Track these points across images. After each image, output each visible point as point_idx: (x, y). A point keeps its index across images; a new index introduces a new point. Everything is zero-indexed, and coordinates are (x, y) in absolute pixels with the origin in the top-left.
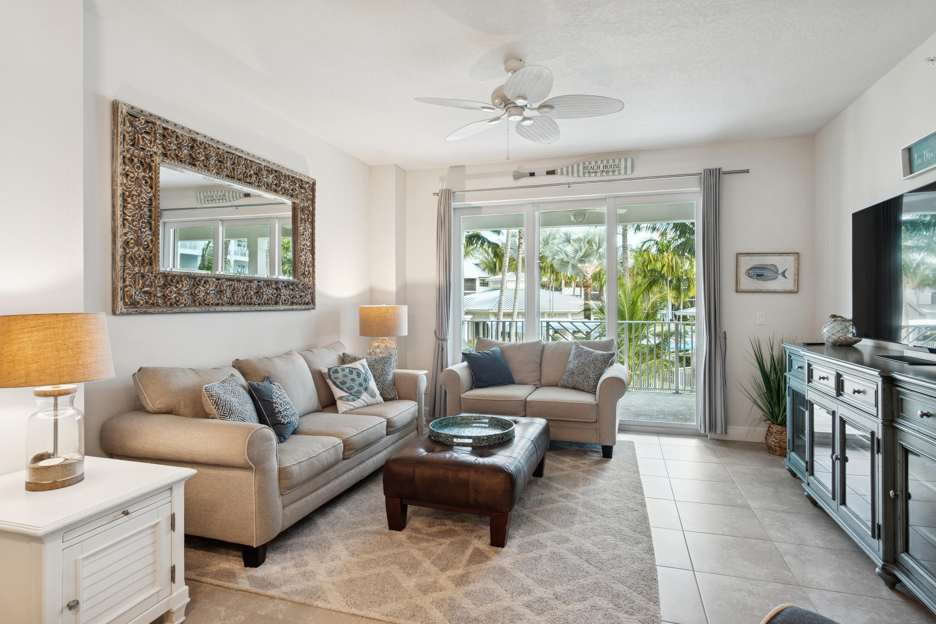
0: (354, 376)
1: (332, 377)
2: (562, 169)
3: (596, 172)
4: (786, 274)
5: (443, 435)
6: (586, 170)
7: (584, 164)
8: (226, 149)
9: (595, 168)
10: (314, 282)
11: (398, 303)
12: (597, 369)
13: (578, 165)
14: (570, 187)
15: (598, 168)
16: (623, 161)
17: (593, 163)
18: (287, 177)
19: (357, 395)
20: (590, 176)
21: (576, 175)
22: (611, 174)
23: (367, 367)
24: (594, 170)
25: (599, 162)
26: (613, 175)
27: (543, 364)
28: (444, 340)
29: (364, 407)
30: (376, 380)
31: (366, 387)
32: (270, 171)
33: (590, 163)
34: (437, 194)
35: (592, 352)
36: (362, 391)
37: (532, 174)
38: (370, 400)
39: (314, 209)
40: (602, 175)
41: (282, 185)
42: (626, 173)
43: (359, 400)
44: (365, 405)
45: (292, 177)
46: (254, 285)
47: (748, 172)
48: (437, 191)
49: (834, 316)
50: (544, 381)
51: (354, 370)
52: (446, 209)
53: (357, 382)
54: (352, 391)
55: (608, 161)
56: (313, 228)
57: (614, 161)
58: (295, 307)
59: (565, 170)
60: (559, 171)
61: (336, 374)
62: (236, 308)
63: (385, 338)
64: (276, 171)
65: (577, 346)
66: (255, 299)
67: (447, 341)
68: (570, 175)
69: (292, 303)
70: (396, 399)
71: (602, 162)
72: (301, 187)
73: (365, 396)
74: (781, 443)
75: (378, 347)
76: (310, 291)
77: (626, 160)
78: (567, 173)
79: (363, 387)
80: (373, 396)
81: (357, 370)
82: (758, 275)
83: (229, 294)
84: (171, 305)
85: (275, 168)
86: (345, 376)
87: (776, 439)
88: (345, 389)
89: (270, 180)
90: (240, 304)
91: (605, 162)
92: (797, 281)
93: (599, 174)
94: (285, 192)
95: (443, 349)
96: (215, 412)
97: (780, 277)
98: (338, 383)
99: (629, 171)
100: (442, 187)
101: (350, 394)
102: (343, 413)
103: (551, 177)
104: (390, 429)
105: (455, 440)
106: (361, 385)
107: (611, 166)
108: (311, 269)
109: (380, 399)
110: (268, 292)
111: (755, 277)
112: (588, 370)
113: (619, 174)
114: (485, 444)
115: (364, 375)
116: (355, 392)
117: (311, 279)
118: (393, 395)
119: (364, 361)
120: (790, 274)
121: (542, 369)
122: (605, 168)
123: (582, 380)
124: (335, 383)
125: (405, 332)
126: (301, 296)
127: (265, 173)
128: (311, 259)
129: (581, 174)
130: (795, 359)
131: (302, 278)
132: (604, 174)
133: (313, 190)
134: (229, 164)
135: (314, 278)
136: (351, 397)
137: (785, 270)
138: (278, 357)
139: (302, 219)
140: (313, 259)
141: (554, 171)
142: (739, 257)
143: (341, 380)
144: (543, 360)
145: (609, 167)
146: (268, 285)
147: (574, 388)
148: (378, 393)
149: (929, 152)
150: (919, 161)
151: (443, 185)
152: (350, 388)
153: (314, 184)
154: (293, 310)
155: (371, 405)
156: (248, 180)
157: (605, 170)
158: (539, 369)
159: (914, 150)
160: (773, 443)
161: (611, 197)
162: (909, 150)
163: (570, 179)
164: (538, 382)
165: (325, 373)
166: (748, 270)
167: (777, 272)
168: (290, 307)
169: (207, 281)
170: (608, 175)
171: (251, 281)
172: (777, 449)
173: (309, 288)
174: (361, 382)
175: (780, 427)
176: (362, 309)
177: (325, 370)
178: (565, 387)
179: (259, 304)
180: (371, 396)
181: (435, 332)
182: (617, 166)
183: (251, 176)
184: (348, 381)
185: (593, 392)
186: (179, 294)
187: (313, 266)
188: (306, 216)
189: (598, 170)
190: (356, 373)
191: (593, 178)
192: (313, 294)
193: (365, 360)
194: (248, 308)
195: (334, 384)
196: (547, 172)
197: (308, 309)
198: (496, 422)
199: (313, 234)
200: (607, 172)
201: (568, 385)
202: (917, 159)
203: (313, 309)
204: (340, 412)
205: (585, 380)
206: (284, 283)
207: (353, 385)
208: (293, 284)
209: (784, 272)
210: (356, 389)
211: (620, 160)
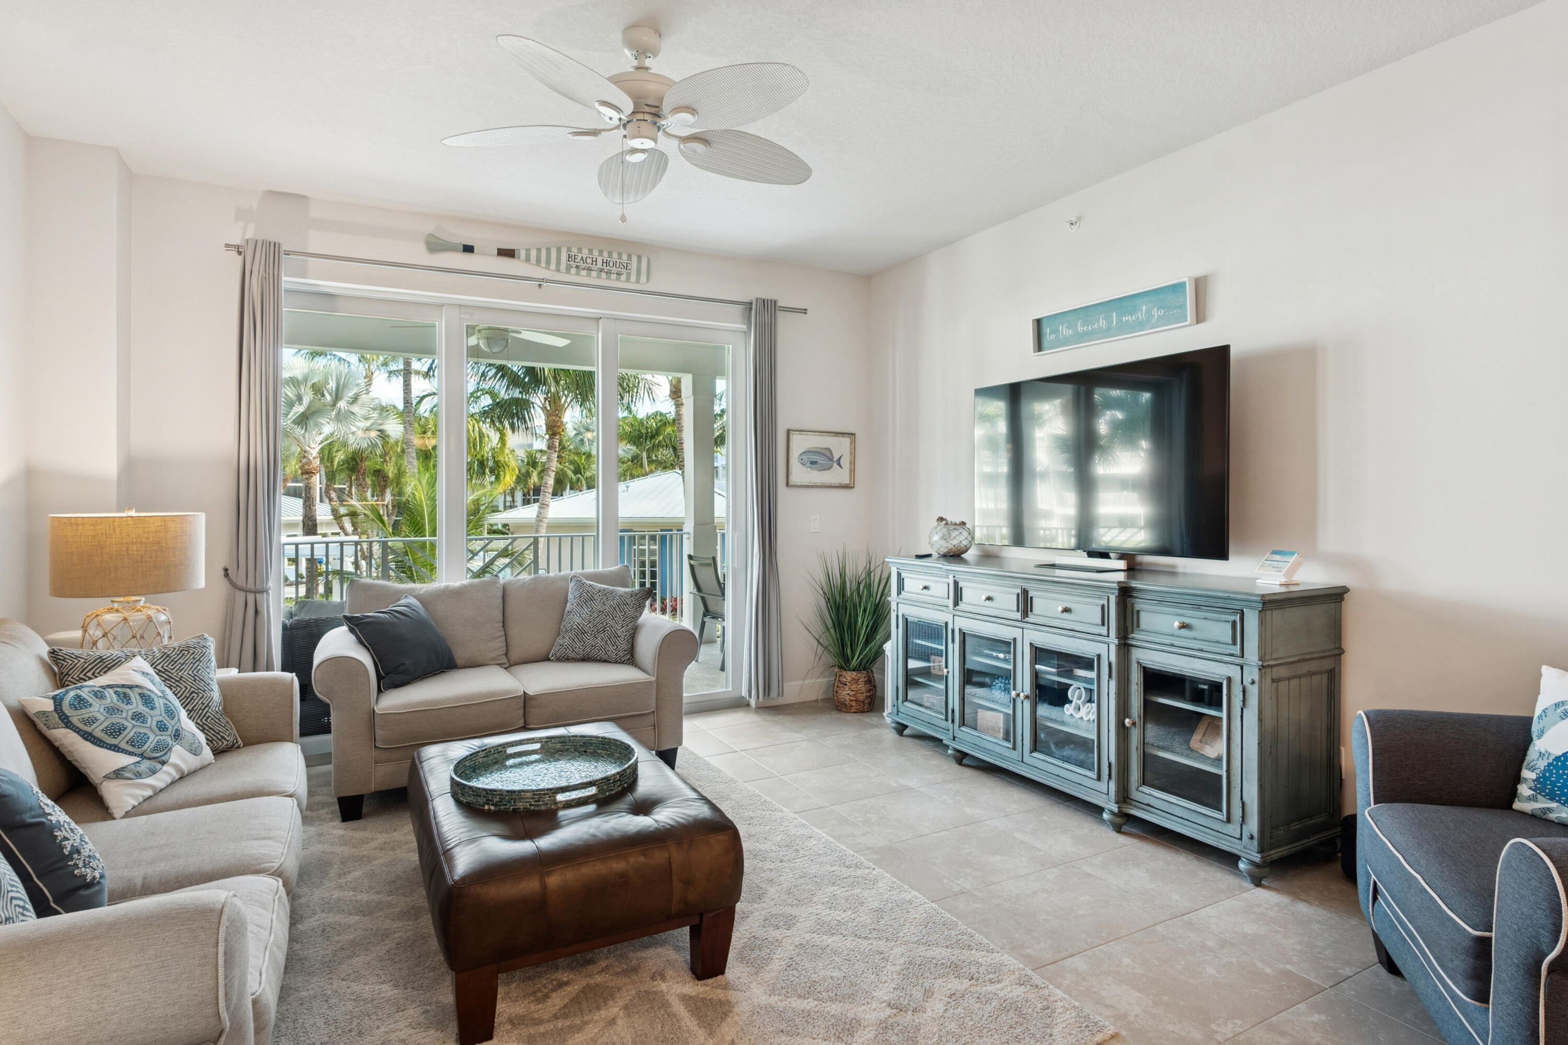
0: (137, 705)
1: (75, 720)
2: (528, 251)
3: (589, 269)
4: (842, 462)
5: (528, 794)
6: (572, 263)
7: (569, 249)
9: (589, 261)
12: (628, 620)
13: (559, 250)
14: (543, 289)
15: (594, 263)
16: (634, 259)
17: (585, 252)
19: (159, 757)
20: (578, 274)
21: (553, 267)
22: (614, 277)
23: (155, 677)
24: (586, 265)
25: (596, 253)
26: (618, 279)
27: (510, 622)
28: (262, 592)
29: (175, 784)
31: (177, 730)
33: (580, 250)
34: (236, 248)
35: (612, 592)
36: (170, 742)
37: (468, 249)
38: (187, 762)
40: (599, 277)
42: (638, 281)
43: (165, 768)
44: (180, 776)
47: (805, 313)
48: (237, 241)
49: (941, 519)
50: (515, 654)
51: (128, 691)
52: (264, 286)
53: (152, 722)
54: (145, 747)
55: (610, 254)
57: (620, 255)
59: (533, 253)
60: (523, 254)
61: (84, 711)
65: (580, 584)
67: (268, 594)
68: (543, 264)
70: (239, 747)
71: (601, 252)
73: (179, 757)
74: (858, 695)
77: (639, 258)
78: (538, 261)
79: (169, 733)
81: (138, 690)
82: (813, 463)
86: (111, 710)
87: (852, 691)
88: (123, 745)
91: (606, 254)
92: (852, 471)
93: (594, 274)
97: (835, 465)
98: (98, 733)
99: (643, 278)
100: (244, 234)
101: (142, 755)
102: (127, 815)
103: (505, 262)
105: (560, 797)
106: (162, 727)
107: (615, 264)
109: (207, 753)
111: (809, 465)
112: (612, 623)
113: (628, 280)
114: (616, 790)
115: (162, 701)
116: (155, 749)
118: (230, 739)
119: (139, 663)
120: (845, 462)
121: (510, 633)
122: (605, 264)
123: (604, 643)
124: (88, 737)
129: (563, 267)
130: (907, 577)
132: (603, 275)
136: (145, 765)
137: (841, 457)
141: (513, 251)
142: (791, 436)
143: (106, 724)
144: (508, 614)
145: (611, 264)
147: (586, 659)
149: (1067, 327)
150: (1053, 337)
152: (137, 743)
155: (188, 775)
157: (606, 269)
158: (503, 633)
159: (1044, 324)
160: (848, 697)
161: (608, 318)
162: (1038, 322)
163: (539, 272)
164: (504, 657)
165: (44, 713)
166: (801, 455)
167: (832, 460)
170: (609, 278)
172: (853, 703)
174: (161, 718)
175: (855, 673)
177: (38, 703)
178: (565, 659)
180: (191, 751)
181: (226, 575)
182: (625, 265)
184: (127, 724)
185: (630, 658)
189: (594, 267)
190: (138, 697)
191: (583, 278)
193: (138, 658)
195: (86, 739)
196: (498, 250)
198: (559, 745)
200: (609, 273)
201: (573, 655)
202: (1050, 334)
204: (118, 813)
205: (609, 642)
207: (142, 731)
209: (839, 459)
210: (153, 739)
211: (629, 256)
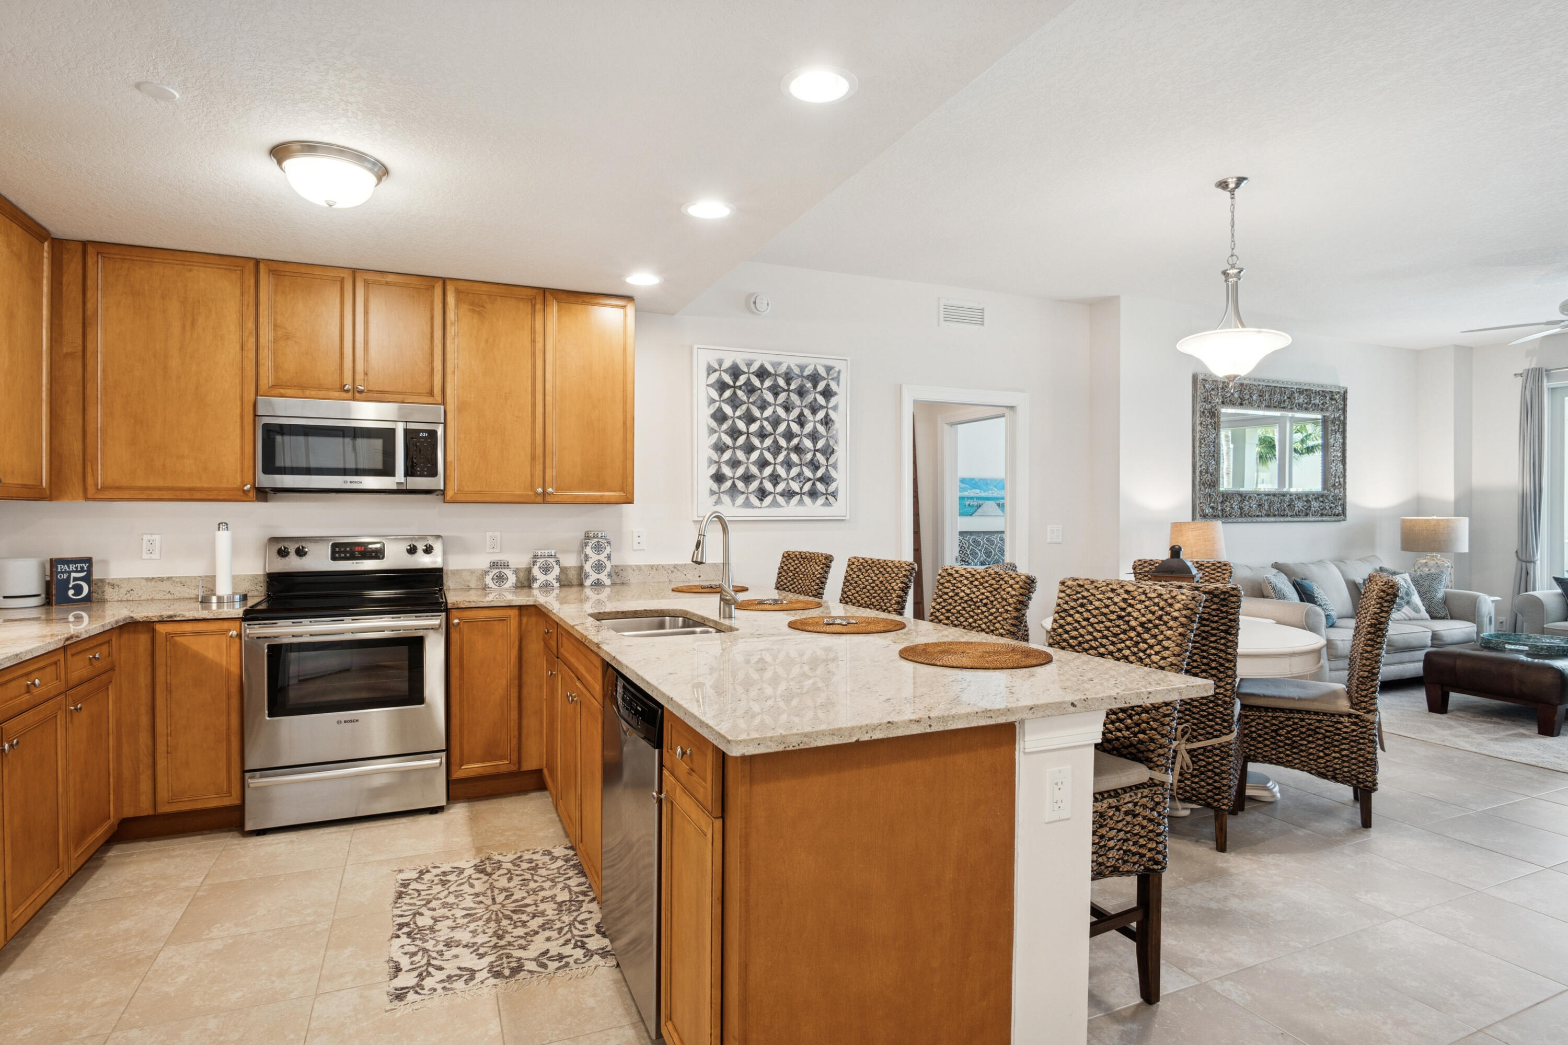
5: (1494, 642)
8: (1265, 384)
10: (1345, 493)
11: (1457, 514)
18: (1317, 393)
23: (1410, 582)
28: (1531, 562)
29: (1405, 620)
30: (1420, 596)
31: (1408, 601)
32: (1301, 392)
34: (1521, 375)
36: (1403, 604)
38: (1413, 614)
39: (1345, 418)
41: (1313, 402)
44: (1407, 618)
45: (1323, 391)
46: (1287, 499)
48: (1521, 372)
52: (1534, 393)
56: (1344, 438)
58: (1325, 518)
62: (1273, 519)
63: (1435, 554)
64: (1306, 390)
66: (1287, 511)
67: (1535, 563)
69: (1322, 515)
70: (1448, 618)
72: (1331, 399)
73: (1406, 610)
75: (1426, 564)
76: (1341, 502)
79: (1404, 601)
80: (1417, 610)
83: (1266, 507)
84: (1226, 516)
85: (1305, 388)
89: (1301, 401)
90: (1275, 515)
94: (1316, 408)
95: (1527, 573)
96: (1273, 594)
100: (1530, 365)
104: (1435, 642)
105: (1507, 646)
108: (1342, 480)
109: (1425, 615)
110: (1299, 505)
114: (1544, 653)
115: (1406, 590)
117: (1342, 489)
119: (1407, 576)
125: (1464, 546)
126: (1331, 508)
127: (1296, 395)
128: (1341, 470)
131: (1332, 490)
133: (1344, 399)
134: (1267, 396)
135: (1345, 489)
138: (1313, 563)
139: (1332, 430)
140: (1344, 469)
146: (1299, 498)
148: (1423, 609)
151: (1531, 361)
153: (1345, 392)
154: (1322, 521)
155: (1414, 619)
156: (1282, 406)
165: (1360, 582)
168: (1320, 519)
169: (1251, 497)
171: (1284, 495)
173: (1340, 499)
176: (1404, 521)
177: (1359, 580)
179: (1291, 516)
180: (1414, 610)
181: (1517, 552)
183: (1284, 401)
186: (1232, 508)
187: (1344, 476)
188: (1336, 427)
192: (1344, 506)
193: (1407, 574)
194: (1282, 519)
197: (1339, 521)
199: (1344, 444)
203: (1344, 520)
206: (1314, 495)
208: (1322, 496)
